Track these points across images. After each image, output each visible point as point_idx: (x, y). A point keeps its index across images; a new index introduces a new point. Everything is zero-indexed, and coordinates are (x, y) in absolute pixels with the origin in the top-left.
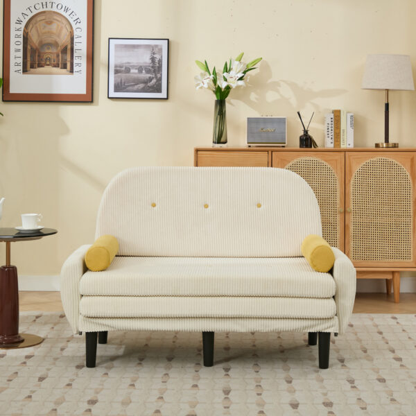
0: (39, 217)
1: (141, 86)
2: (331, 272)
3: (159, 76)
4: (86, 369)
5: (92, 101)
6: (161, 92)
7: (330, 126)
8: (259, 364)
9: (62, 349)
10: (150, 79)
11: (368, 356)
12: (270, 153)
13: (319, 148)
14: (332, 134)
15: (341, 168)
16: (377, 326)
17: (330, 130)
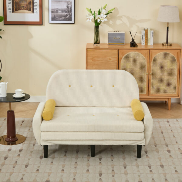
0: (23, 91)
1: (63, 18)
2: (143, 120)
3: (70, 14)
4: (44, 159)
5: (42, 25)
6: (71, 21)
7: (143, 36)
8: (113, 155)
9: (34, 145)
10: (67, 15)
11: (157, 149)
12: (118, 50)
13: (138, 48)
14: (144, 40)
15: (148, 56)
16: (161, 127)
17: (143, 38)
